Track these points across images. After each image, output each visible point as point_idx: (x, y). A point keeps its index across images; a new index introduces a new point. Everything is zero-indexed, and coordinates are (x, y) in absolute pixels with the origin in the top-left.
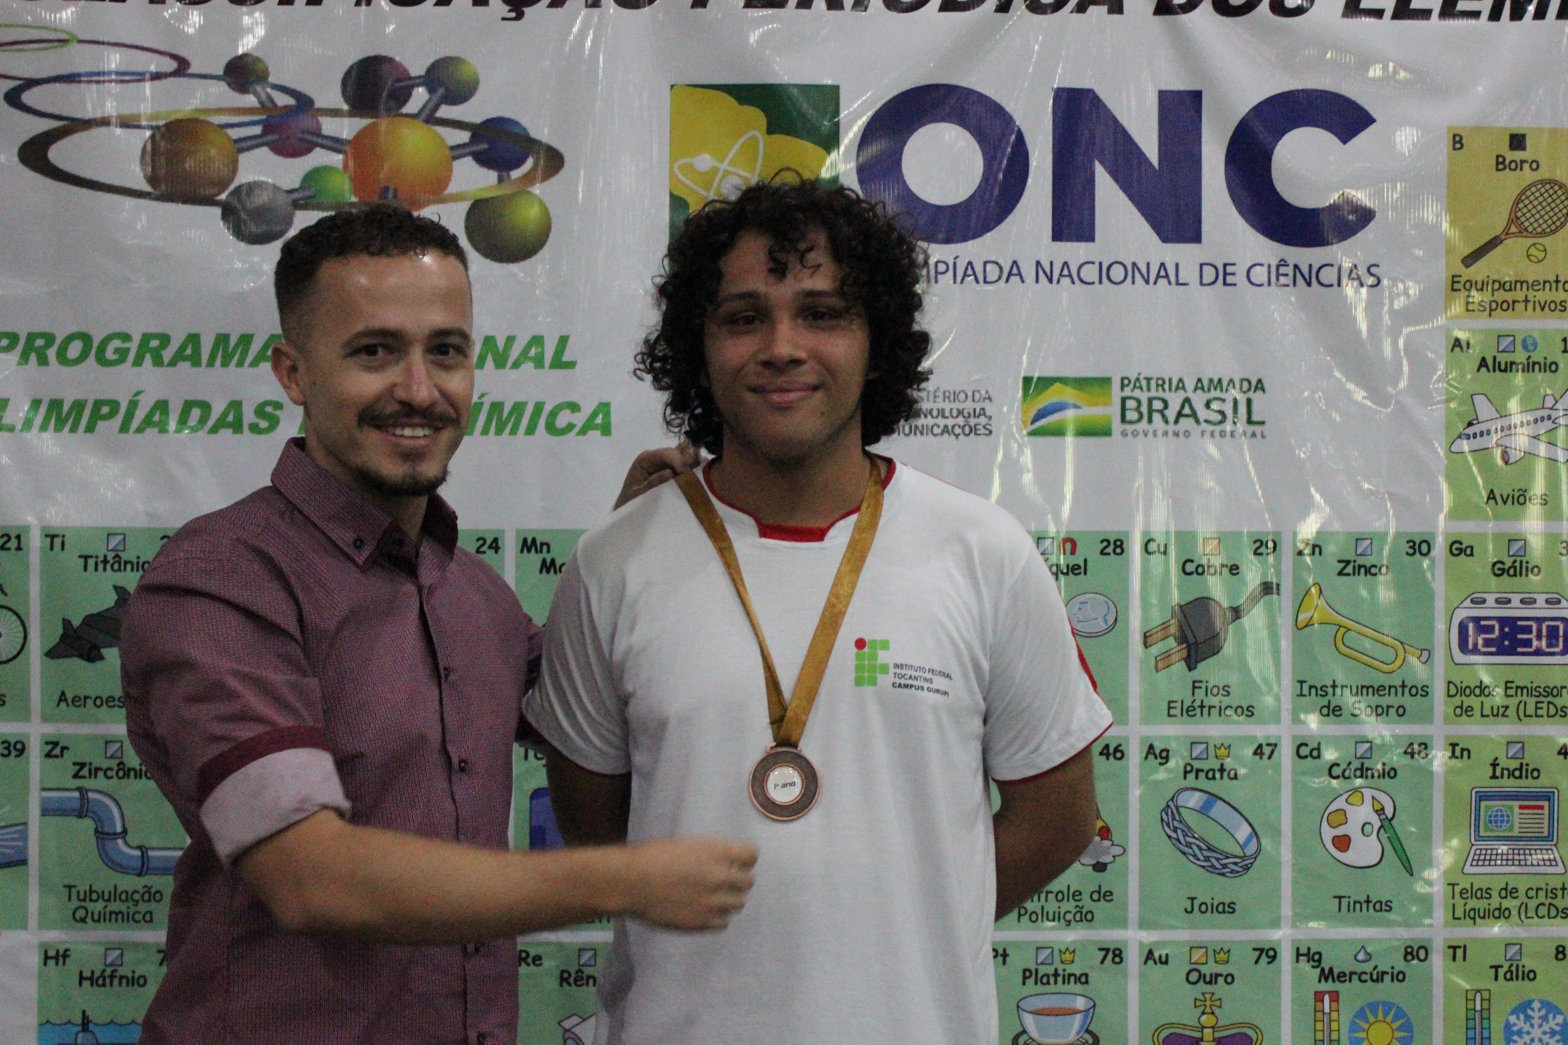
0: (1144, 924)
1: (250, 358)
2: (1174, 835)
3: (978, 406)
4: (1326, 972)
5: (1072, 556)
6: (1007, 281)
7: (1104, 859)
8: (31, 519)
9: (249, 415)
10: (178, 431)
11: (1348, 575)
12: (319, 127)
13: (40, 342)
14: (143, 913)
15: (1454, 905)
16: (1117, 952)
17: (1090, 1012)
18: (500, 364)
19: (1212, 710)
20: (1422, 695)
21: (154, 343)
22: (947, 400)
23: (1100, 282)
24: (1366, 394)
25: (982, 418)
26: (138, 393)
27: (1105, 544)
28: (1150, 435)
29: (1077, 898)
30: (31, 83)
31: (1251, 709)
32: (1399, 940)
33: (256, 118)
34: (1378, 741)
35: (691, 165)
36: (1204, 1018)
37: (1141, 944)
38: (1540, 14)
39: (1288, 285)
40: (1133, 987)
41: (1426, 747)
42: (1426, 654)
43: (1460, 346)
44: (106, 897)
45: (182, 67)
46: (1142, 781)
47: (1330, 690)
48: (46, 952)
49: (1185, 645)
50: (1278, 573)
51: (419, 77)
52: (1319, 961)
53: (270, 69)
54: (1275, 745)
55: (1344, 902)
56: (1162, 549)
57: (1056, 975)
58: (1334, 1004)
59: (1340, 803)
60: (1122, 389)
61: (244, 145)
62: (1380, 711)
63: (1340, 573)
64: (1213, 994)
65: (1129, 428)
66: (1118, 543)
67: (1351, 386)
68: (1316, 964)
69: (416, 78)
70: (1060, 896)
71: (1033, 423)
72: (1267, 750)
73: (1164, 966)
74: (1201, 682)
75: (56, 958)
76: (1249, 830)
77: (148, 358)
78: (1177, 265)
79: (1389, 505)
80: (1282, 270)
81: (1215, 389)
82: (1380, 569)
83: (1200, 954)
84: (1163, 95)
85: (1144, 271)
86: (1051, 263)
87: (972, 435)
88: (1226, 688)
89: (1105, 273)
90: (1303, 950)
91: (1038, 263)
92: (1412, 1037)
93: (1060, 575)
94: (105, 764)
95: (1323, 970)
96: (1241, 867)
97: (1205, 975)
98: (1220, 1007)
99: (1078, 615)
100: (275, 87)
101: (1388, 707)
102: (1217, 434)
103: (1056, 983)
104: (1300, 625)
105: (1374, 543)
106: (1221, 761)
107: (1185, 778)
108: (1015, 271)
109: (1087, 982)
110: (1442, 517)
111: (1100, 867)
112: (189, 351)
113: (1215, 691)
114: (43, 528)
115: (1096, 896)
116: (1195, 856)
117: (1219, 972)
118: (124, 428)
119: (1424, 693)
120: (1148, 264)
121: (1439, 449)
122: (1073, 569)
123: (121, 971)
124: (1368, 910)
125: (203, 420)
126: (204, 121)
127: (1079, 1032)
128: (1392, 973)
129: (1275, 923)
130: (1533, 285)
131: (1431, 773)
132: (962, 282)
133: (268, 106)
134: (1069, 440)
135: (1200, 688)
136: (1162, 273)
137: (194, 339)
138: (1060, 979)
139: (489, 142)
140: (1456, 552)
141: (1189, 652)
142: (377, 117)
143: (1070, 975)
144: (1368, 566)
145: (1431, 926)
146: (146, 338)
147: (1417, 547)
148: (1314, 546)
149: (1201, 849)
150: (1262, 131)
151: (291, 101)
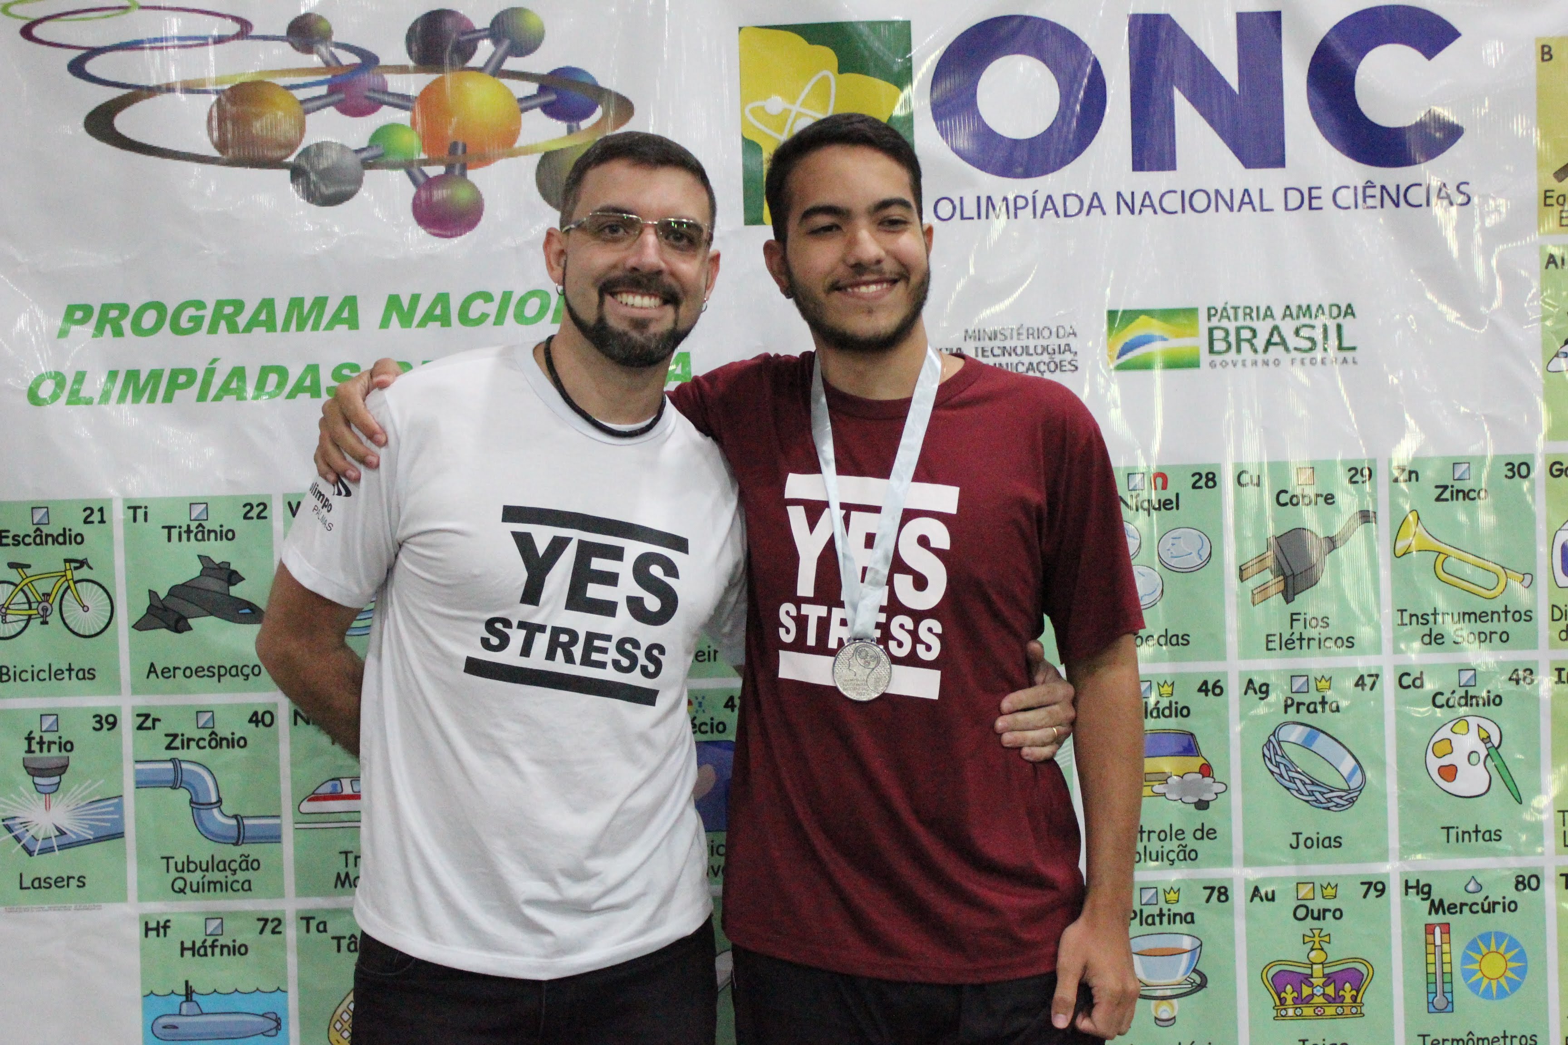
0: (1249, 861)
1: (325, 321)
2: (1276, 770)
3: (1063, 342)
4: (1437, 903)
5: (1164, 491)
6: (1088, 213)
7: (1206, 797)
8: (111, 492)
9: (326, 379)
10: (255, 398)
11: (1447, 500)
12: (385, 84)
13: (113, 314)
14: (241, 882)
15: (1565, 832)
16: (1223, 890)
17: (1197, 951)
19: (1311, 642)
20: (1525, 620)
21: (228, 310)
22: (1031, 337)
23: (1183, 211)
24: (1459, 315)
25: (1068, 353)
26: (215, 360)
27: (1197, 477)
28: (1239, 365)
29: (1180, 837)
30: (94, 52)
31: (1350, 640)
32: (1510, 869)
33: (321, 78)
34: (1479, 669)
35: (762, 108)
36: (1313, 954)
37: (1247, 882)
39: (1375, 207)
40: (1240, 926)
41: (1531, 672)
42: (1528, 577)
43: (1555, 262)
44: (204, 867)
45: (245, 30)
46: (1242, 717)
47: (1431, 618)
48: (147, 924)
49: (1281, 578)
50: (1375, 501)
51: (485, 30)
52: (1429, 893)
53: (333, 28)
54: (1377, 676)
55: (1453, 832)
56: (1255, 481)
57: (1161, 915)
58: (1446, 936)
59: (1445, 733)
60: (1209, 319)
61: (310, 106)
62: (1484, 638)
63: (1438, 499)
64: (1322, 929)
65: (1218, 359)
66: (1210, 476)
67: (1443, 308)
68: (1426, 896)
69: (480, 31)
70: (1162, 836)
71: (1118, 357)
72: (1368, 681)
73: (1271, 903)
74: (1300, 614)
75: (157, 929)
76: (1354, 762)
77: (223, 325)
78: (1261, 191)
79: (1486, 427)
80: (1369, 192)
81: (1304, 316)
82: (1479, 492)
83: (1306, 890)
84: (1240, 17)
85: (1228, 198)
86: (1133, 193)
87: (1058, 371)
88: (1325, 620)
89: (1187, 201)
90: (1412, 883)
91: (1119, 194)
92: (1525, 967)
93: (1152, 511)
94: (197, 735)
95: (1433, 902)
96: (1346, 800)
97: (1312, 911)
98: (1329, 943)
99: (1172, 550)
100: (338, 45)
101: (1491, 633)
102: (1307, 361)
103: (1161, 923)
104: (1399, 553)
105: (1471, 467)
106: (1322, 694)
107: (1286, 712)
108: (1096, 203)
109: (1193, 921)
110: (1541, 437)
111: (1202, 805)
112: (263, 317)
113: (1314, 622)
114: (125, 500)
115: (1199, 835)
116: (1298, 791)
117: (1326, 907)
118: (202, 397)
119: (1528, 618)
120: (1232, 191)
121: (1536, 370)
122: (1165, 504)
123: (222, 941)
124: (1477, 840)
125: (280, 385)
126: (268, 83)
127: (1185, 974)
128: (1504, 903)
129: (1383, 856)
131: (1537, 699)
132: (1042, 216)
133: (332, 64)
134: (1158, 373)
135: (1299, 620)
136: (1246, 200)
137: (268, 304)
138: (1165, 919)
139: (556, 93)
140: (1558, 473)
141: (1286, 586)
142: (442, 71)
143: (1175, 915)
144: (1466, 491)
145: (1542, 854)
146: (220, 304)
147: (1516, 469)
148: (1410, 473)
149: (1304, 784)
150: (1343, 53)
151: (356, 60)
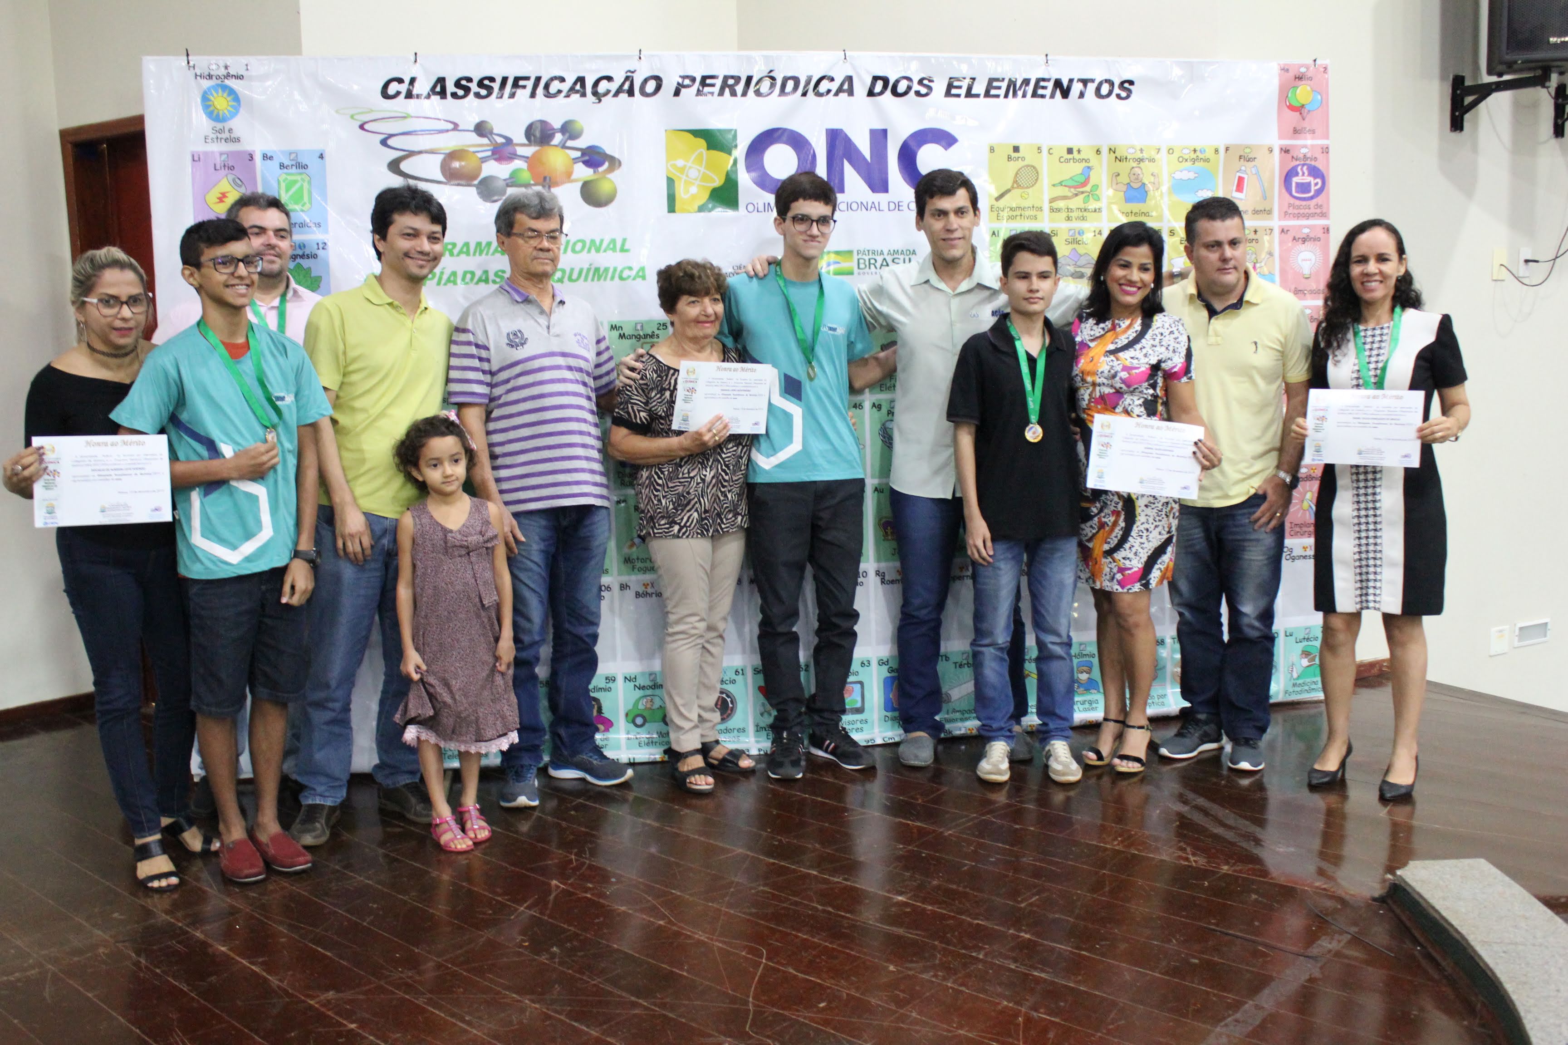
1: (491, 251)
9: (491, 276)
18: (598, 250)
23: (847, 210)
30: (391, 136)
33: (489, 148)
35: (675, 164)
38: (1024, 96)
43: (995, 234)
45: (456, 127)
51: (558, 129)
53: (494, 127)
60: (858, 255)
61: (484, 160)
65: (861, 271)
69: (556, 129)
78: (879, 202)
81: (896, 254)
84: (871, 131)
85: (866, 205)
89: (849, 206)
100: (496, 134)
112: (465, 250)
118: (439, 284)
120: (867, 202)
125: (472, 279)
126: (467, 151)
130: (1023, 209)
133: (493, 143)
136: (873, 206)
137: (467, 244)
139: (589, 156)
150: (912, 144)
151: (503, 141)
